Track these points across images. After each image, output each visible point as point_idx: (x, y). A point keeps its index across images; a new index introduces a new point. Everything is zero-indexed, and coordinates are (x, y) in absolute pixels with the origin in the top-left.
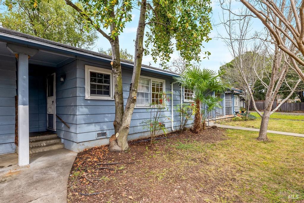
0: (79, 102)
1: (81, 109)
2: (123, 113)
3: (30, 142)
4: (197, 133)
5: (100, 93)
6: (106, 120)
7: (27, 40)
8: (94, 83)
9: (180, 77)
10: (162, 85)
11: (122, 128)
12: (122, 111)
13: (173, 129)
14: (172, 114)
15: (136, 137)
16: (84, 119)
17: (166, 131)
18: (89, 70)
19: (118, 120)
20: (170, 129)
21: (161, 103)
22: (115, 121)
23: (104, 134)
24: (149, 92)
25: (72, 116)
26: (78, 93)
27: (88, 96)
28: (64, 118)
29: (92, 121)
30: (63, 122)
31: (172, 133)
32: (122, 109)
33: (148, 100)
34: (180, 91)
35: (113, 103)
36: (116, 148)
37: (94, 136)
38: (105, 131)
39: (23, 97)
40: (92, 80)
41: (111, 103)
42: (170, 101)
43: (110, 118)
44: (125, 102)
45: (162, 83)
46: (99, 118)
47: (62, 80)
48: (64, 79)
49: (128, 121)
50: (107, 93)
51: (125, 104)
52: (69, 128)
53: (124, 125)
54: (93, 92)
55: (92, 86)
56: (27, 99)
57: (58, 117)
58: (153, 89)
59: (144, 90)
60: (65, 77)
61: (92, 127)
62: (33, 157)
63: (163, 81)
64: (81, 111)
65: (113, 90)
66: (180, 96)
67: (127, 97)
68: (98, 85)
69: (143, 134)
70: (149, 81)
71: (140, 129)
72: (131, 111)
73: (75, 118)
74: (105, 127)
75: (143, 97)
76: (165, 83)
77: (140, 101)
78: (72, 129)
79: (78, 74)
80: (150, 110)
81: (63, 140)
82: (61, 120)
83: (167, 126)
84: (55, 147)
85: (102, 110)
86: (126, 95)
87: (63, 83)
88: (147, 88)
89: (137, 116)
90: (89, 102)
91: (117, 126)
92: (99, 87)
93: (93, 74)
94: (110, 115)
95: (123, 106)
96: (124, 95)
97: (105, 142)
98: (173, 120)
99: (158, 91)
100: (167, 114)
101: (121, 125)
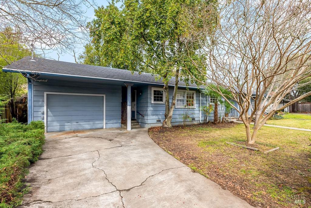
0: (149, 105)
1: (150, 108)
2: (169, 110)
3: (131, 123)
4: (215, 124)
5: (158, 100)
6: (161, 114)
7: (133, 81)
8: (155, 95)
9: (205, 89)
10: (193, 94)
11: (168, 117)
12: (168, 109)
13: (201, 122)
14: (201, 113)
15: (177, 124)
16: (151, 113)
17: (195, 123)
18: (153, 89)
19: (167, 113)
20: (198, 122)
21: (193, 105)
22: (165, 114)
23: (160, 121)
24: (185, 99)
25: (145, 111)
26: (149, 101)
27: (153, 102)
28: (141, 113)
29: (154, 114)
30: (141, 115)
31: (200, 124)
32: (169, 108)
33: (184, 103)
34: (207, 97)
35: (165, 105)
36: (166, 126)
37: (155, 121)
38: (160, 119)
39: (129, 103)
40: (154, 94)
41: (163, 105)
42: (199, 104)
43: (162, 113)
44: (170, 104)
45: (193, 93)
46: (158, 113)
47: (141, 94)
48: (142, 94)
49: (171, 113)
50: (162, 100)
51: (170, 106)
52: (144, 117)
53: (170, 115)
54: (155, 100)
55: (155, 97)
56: (130, 104)
57: (137, 112)
58: (187, 97)
59: (181, 98)
60: (142, 92)
61: (154, 117)
62: (132, 128)
63: (194, 92)
64: (150, 109)
65: (164, 99)
66: (207, 101)
67: (171, 102)
68: (157, 96)
69: (180, 123)
70: (185, 92)
71: (179, 120)
72: (173, 109)
73: (147, 112)
74: (160, 117)
75: (181, 102)
76: (195, 93)
77: (179, 104)
78: (146, 118)
79: (149, 92)
80: (183, 110)
81: (140, 123)
82: (139, 113)
83: (196, 119)
84: (137, 126)
85: (160, 109)
86: (170, 101)
87: (141, 95)
88: (184, 97)
89: (177, 112)
90: (153, 105)
91: (166, 116)
92: (158, 97)
93: (155, 91)
94: (163, 111)
95: (169, 107)
96: (169, 101)
97: (160, 125)
98: (200, 116)
99: (190, 98)
100: (197, 112)
101: (168, 115)
